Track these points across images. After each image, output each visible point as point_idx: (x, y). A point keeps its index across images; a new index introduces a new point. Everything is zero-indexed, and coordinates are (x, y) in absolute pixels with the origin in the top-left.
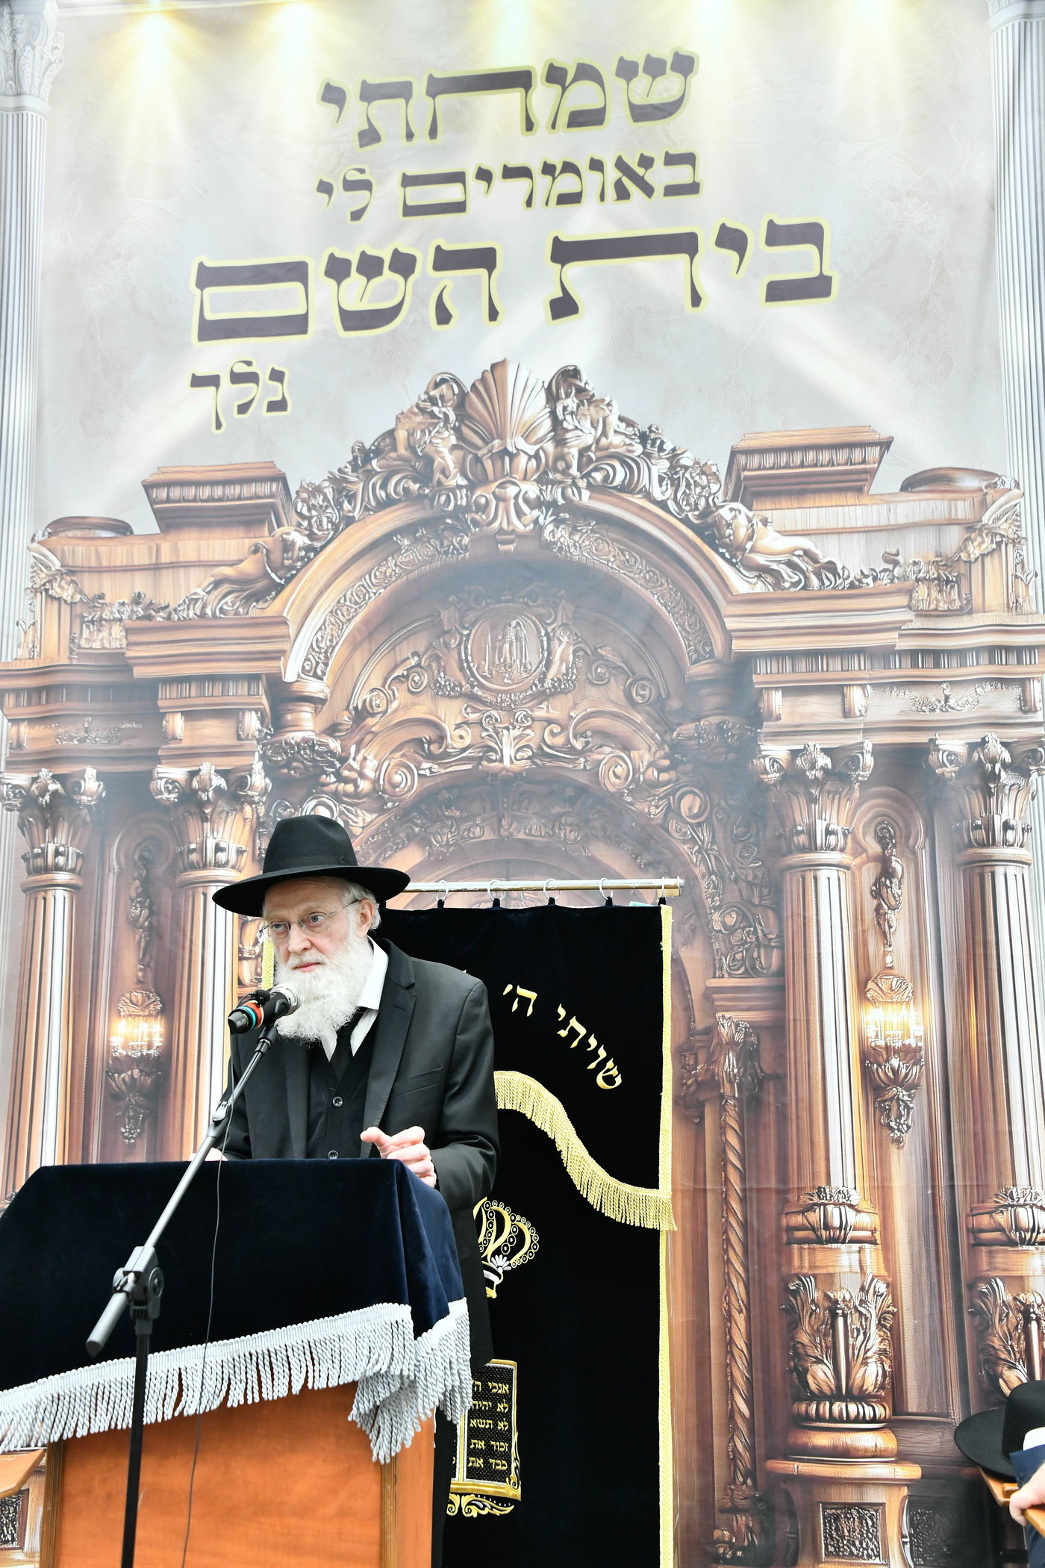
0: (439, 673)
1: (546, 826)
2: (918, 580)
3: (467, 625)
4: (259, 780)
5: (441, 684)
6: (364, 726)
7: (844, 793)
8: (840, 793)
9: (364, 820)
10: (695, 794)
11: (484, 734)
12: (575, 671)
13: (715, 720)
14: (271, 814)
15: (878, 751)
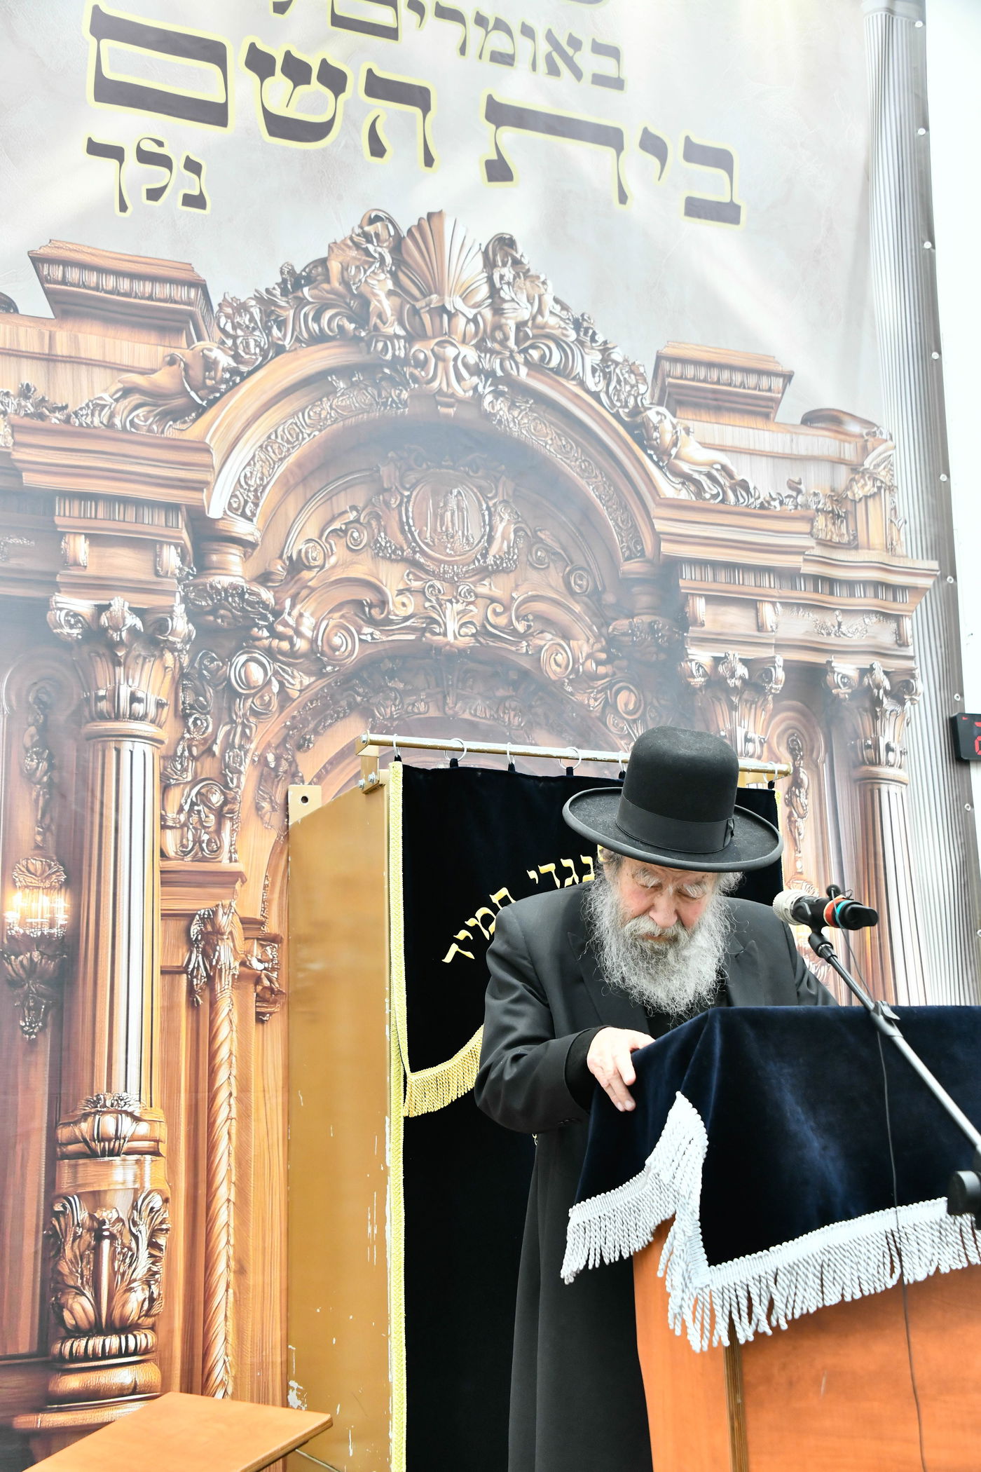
0: (379, 533)
1: (491, 709)
2: (818, 510)
3: (408, 486)
4: (181, 625)
5: (381, 545)
6: (298, 580)
7: (759, 704)
8: (756, 703)
9: (301, 682)
10: (631, 691)
11: (427, 604)
12: (516, 551)
13: (647, 619)
14: (196, 665)
15: (789, 667)
